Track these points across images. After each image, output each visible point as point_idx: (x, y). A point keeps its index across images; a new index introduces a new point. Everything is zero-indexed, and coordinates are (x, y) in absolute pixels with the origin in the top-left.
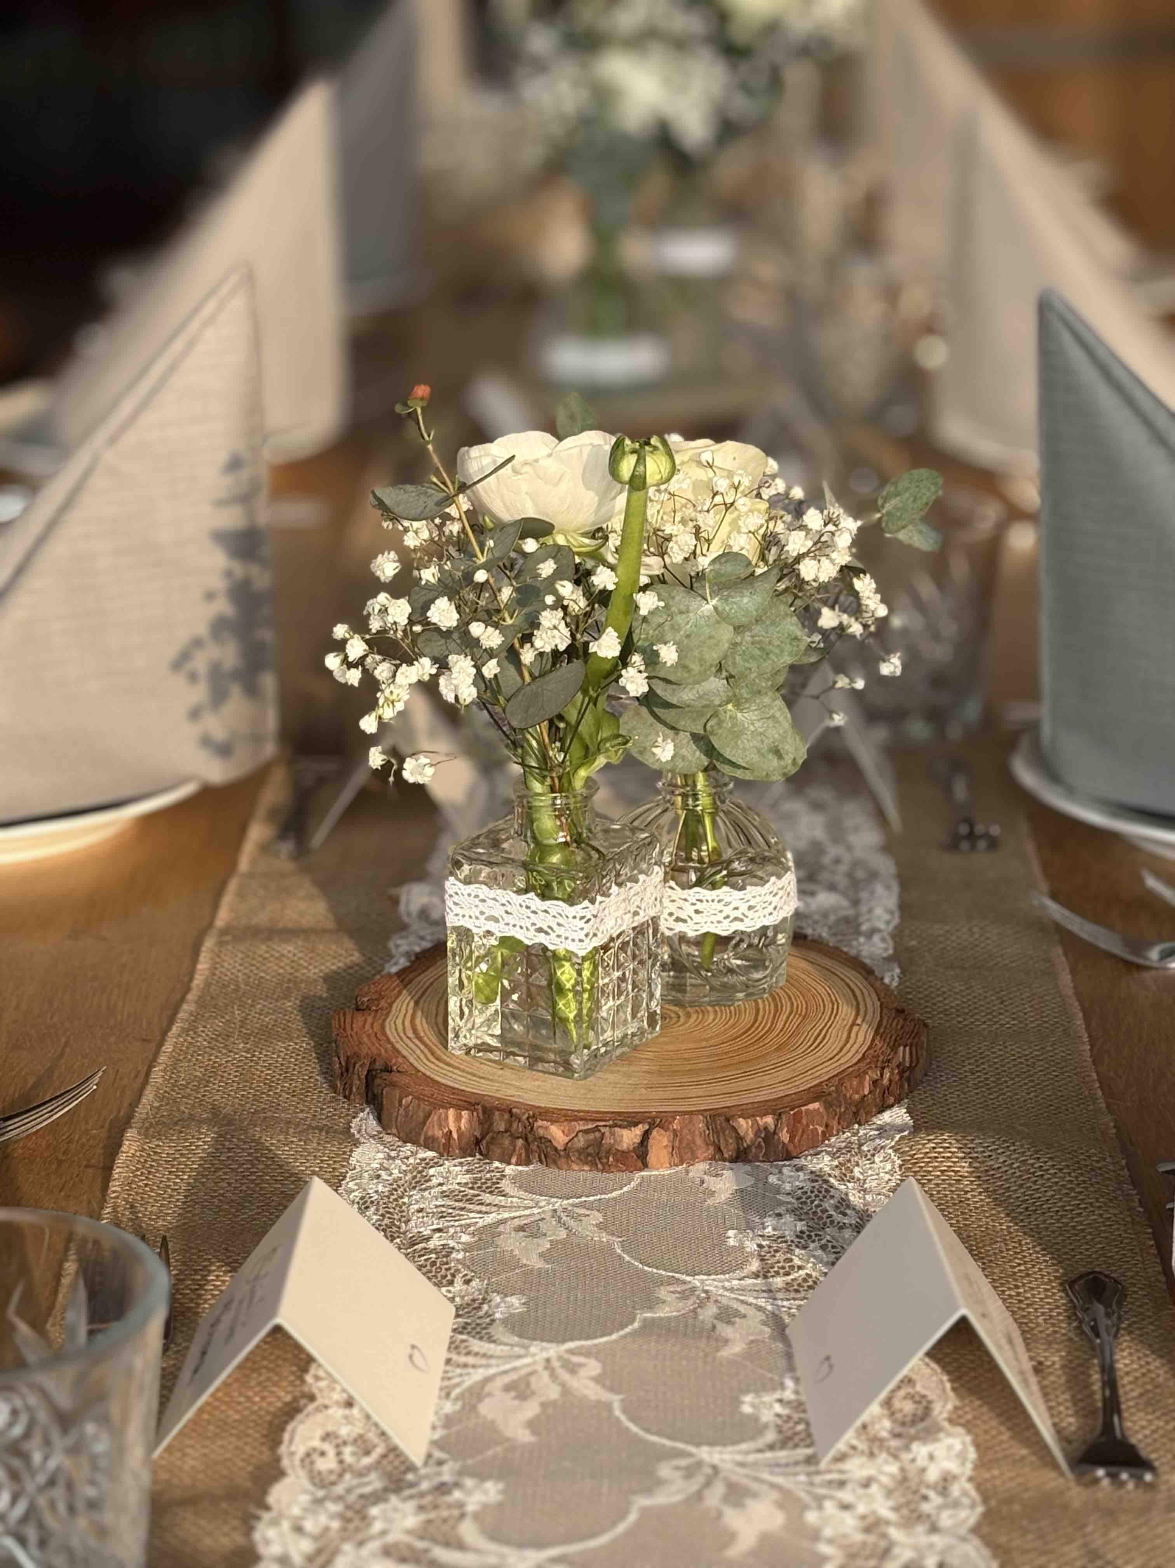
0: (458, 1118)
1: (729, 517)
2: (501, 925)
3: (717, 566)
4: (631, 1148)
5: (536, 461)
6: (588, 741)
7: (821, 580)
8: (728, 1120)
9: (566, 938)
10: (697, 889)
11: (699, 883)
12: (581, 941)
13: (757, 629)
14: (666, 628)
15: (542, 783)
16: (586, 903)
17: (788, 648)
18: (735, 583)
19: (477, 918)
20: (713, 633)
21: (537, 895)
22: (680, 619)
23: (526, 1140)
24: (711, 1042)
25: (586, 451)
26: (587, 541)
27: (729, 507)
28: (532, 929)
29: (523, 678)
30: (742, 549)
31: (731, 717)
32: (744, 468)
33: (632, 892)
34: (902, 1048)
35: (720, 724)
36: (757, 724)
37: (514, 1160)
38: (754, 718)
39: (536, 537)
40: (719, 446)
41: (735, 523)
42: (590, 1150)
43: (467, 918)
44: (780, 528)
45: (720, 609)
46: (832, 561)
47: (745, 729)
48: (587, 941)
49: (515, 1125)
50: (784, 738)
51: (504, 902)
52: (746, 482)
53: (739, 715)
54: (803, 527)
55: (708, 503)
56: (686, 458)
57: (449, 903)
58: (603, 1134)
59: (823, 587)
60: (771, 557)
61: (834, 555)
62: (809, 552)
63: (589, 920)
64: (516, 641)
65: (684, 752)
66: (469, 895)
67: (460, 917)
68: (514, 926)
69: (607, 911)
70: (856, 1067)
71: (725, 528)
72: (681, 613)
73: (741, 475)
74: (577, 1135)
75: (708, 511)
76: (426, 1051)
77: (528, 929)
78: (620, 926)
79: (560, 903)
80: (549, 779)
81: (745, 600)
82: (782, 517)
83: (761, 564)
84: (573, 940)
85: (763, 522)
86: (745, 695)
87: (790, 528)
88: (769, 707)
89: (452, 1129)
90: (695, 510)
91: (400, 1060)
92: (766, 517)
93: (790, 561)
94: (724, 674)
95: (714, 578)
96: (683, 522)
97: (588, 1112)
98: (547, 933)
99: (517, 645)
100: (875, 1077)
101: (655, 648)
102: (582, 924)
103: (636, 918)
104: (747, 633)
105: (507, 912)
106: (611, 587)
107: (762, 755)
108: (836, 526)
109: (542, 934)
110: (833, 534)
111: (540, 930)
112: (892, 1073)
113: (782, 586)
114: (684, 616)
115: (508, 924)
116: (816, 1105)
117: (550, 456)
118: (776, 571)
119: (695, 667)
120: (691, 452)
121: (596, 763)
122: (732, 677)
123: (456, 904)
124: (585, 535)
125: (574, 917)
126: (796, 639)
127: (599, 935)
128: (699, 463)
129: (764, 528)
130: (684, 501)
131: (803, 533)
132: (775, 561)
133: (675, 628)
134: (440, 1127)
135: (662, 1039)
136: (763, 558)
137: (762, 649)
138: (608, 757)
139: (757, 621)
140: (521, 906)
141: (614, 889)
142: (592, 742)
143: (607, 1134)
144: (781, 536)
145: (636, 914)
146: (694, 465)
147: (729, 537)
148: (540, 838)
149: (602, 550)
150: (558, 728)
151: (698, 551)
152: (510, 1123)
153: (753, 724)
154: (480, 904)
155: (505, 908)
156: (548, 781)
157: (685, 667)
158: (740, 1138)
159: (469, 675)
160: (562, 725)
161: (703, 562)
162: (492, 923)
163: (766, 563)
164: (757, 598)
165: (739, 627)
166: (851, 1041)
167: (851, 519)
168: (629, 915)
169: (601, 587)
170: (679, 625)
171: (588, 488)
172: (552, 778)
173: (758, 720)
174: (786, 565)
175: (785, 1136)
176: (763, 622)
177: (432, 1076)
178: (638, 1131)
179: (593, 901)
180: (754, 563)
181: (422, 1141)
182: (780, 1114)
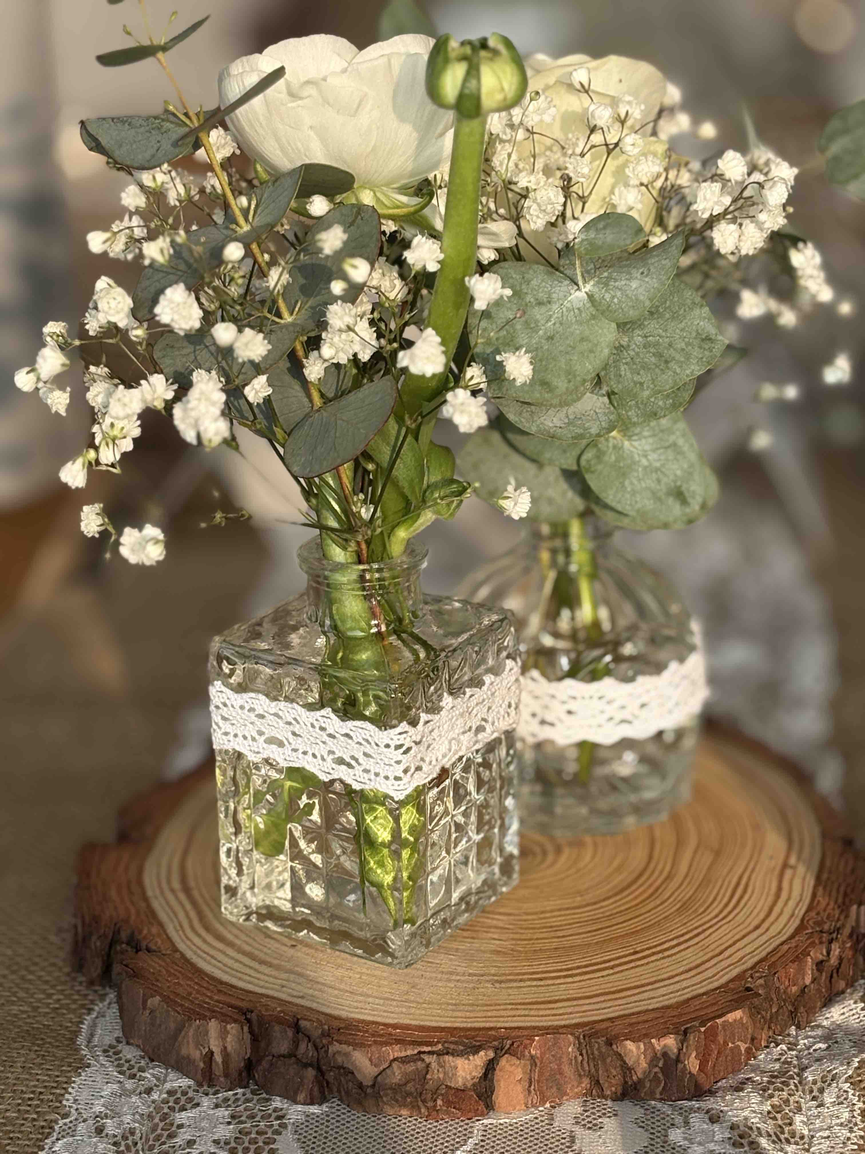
0: (223, 1034)
1: (612, 164)
2: (287, 750)
3: (592, 235)
4: (469, 1085)
5: (324, 79)
6: (407, 491)
7: (743, 252)
8: (609, 1044)
9: (377, 775)
10: (569, 682)
11: (572, 673)
12: (397, 779)
13: (652, 326)
14: (518, 327)
15: (344, 549)
16: (404, 726)
17: (696, 352)
18: (619, 259)
19: (254, 739)
20: (587, 333)
21: (334, 711)
22: (538, 313)
23: (319, 1069)
24: (589, 897)
25: (396, 64)
26: (404, 199)
27: (611, 149)
28: (329, 758)
29: (311, 401)
30: (631, 209)
31: (615, 447)
32: (635, 94)
33: (474, 701)
34: (855, 907)
35: (600, 456)
36: (652, 456)
37: (301, 1097)
38: (647, 447)
39: (329, 194)
40: (599, 62)
41: (620, 174)
42: (410, 1087)
43: (240, 739)
44: (684, 179)
45: (596, 296)
46: (760, 226)
47: (634, 463)
48: (406, 779)
49: (302, 1047)
50: (689, 475)
51: (290, 719)
52: (637, 113)
53: (626, 443)
54: (717, 177)
55: (581, 144)
56: (551, 80)
57: (216, 717)
58: (428, 1066)
59: (745, 261)
60: (672, 222)
61: (762, 217)
62: (726, 212)
63: (409, 749)
64: (299, 347)
65: (551, 492)
66: (242, 707)
67: (231, 737)
68: (305, 753)
69: (435, 734)
70: (793, 943)
71: (607, 180)
72: (540, 303)
73: (629, 103)
74: (390, 1065)
75: (582, 155)
76: (193, 914)
77: (323, 759)
78: (456, 752)
79: (367, 725)
80: (353, 544)
81: (634, 284)
82: (687, 164)
83: (658, 230)
84: (387, 778)
85: (662, 170)
86: (635, 419)
87: (699, 178)
88: (669, 431)
89: (214, 1049)
90: (565, 155)
91: (154, 930)
92: (665, 163)
93: (699, 226)
94: (605, 389)
95: (588, 252)
96: (547, 171)
97: (407, 1027)
98: (349, 766)
99: (300, 353)
100: (821, 957)
101: (498, 358)
102: (398, 755)
103: (480, 736)
104: (638, 332)
105: (294, 734)
106: (432, 267)
107: (660, 499)
108: (766, 174)
109: (344, 767)
110: (761, 185)
111: (341, 761)
112: (843, 949)
113: (686, 261)
114: (543, 309)
115: (295, 750)
116: (738, 1014)
117: (344, 71)
118: (679, 241)
119: (561, 384)
120: (558, 73)
121: (421, 521)
122: (614, 393)
123: (224, 718)
124: (403, 190)
125: (387, 746)
126: (708, 339)
127: (425, 768)
128: (570, 86)
129: (662, 179)
130: (549, 142)
131: (717, 186)
132: (677, 226)
133: (531, 327)
134: (198, 1045)
135: (522, 892)
136: (660, 221)
137: (659, 355)
138: (438, 513)
139: (651, 313)
140: (313, 726)
141: (447, 700)
142: (413, 492)
143: (434, 1065)
144: (686, 191)
145: (480, 729)
146: (563, 90)
147: (612, 192)
148: (341, 627)
149: (426, 211)
150: (366, 472)
151: (569, 213)
152: (296, 1043)
153: (646, 456)
154: (258, 722)
155: (291, 728)
156: (353, 545)
157: (545, 384)
158: (626, 1069)
159: (213, 404)
160: (370, 467)
161: (574, 227)
162: (274, 747)
163: (665, 229)
164: (653, 282)
165: (625, 324)
166: (784, 895)
167: (785, 165)
168: (471, 734)
169: (418, 267)
170: (537, 321)
171: (402, 118)
172: (358, 543)
173: (654, 450)
174: (693, 232)
175: (693, 1064)
176: (661, 316)
177: (195, 959)
178: (480, 1059)
179: (414, 723)
180: (647, 229)
181: (173, 1062)
182: (685, 1032)
